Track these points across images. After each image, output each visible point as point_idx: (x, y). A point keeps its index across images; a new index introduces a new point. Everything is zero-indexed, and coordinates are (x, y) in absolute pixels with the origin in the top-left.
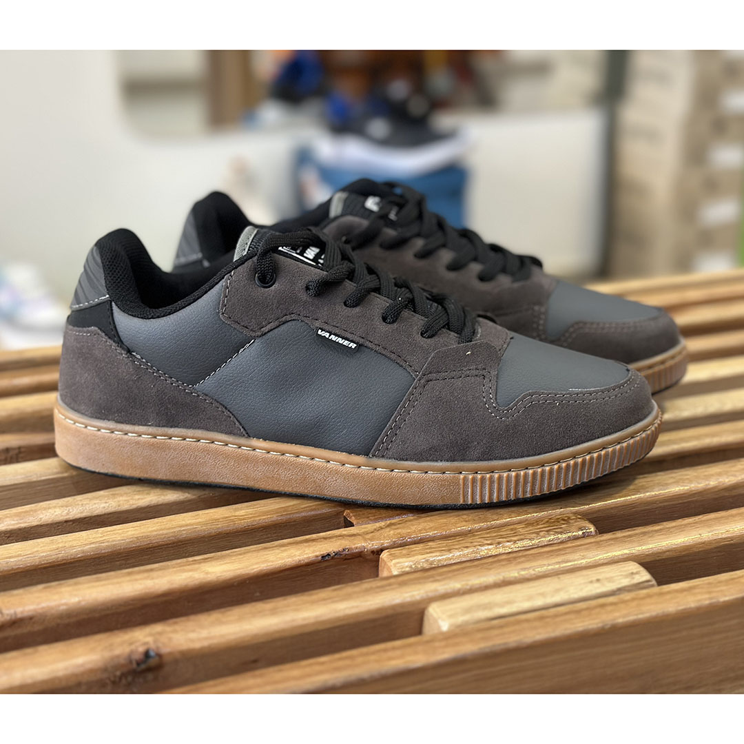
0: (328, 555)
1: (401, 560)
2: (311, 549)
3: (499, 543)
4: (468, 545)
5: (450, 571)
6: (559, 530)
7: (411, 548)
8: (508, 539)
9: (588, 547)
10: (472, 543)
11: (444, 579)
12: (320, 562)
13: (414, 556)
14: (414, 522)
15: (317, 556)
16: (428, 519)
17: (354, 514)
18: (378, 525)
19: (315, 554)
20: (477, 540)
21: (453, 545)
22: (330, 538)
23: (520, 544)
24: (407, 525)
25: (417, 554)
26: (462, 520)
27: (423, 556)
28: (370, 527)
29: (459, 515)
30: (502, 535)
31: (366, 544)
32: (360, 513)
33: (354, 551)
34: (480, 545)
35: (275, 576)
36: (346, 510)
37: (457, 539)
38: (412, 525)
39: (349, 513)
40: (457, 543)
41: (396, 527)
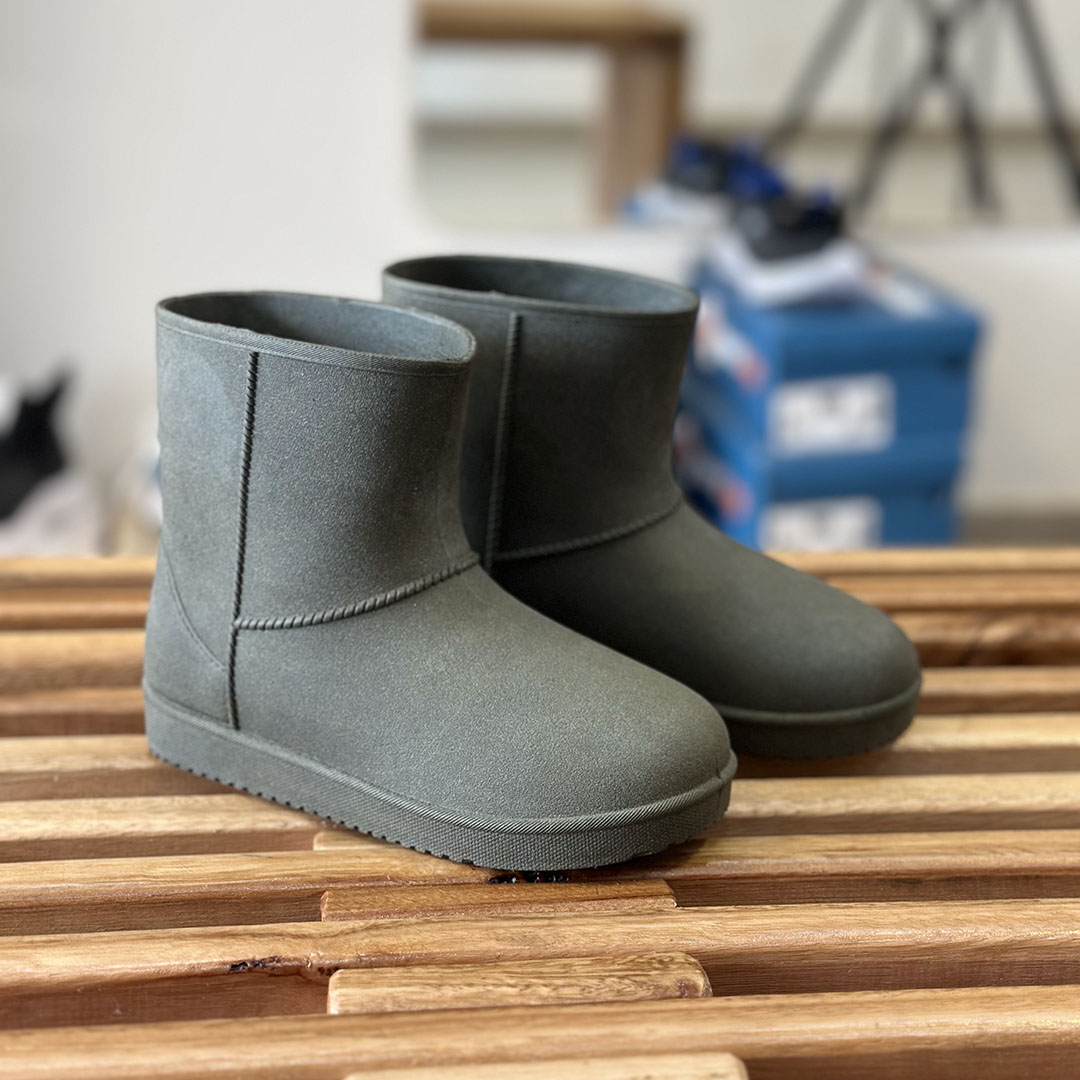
0: (244, 963)
1: (351, 991)
2: (222, 949)
3: (528, 986)
4: (475, 981)
6: (643, 979)
7: (381, 973)
8: (548, 981)
9: (666, 1017)
10: (484, 978)
11: (394, 1036)
12: (224, 974)
13: (376, 987)
14: (412, 929)
15: (224, 964)
16: (439, 925)
17: (331, 900)
18: (352, 924)
19: (221, 960)
20: (497, 974)
21: (454, 978)
22: (262, 935)
23: (567, 991)
24: (398, 931)
25: (382, 985)
26: (493, 937)
27: (391, 990)
28: (337, 926)
29: (492, 928)
30: (541, 973)
31: (313, 955)
32: (342, 900)
33: (289, 964)
34: (494, 985)
35: (147, 986)
36: (327, 890)
37: (465, 969)
38: (407, 933)
39: (326, 897)
40: (460, 975)
41: (379, 932)
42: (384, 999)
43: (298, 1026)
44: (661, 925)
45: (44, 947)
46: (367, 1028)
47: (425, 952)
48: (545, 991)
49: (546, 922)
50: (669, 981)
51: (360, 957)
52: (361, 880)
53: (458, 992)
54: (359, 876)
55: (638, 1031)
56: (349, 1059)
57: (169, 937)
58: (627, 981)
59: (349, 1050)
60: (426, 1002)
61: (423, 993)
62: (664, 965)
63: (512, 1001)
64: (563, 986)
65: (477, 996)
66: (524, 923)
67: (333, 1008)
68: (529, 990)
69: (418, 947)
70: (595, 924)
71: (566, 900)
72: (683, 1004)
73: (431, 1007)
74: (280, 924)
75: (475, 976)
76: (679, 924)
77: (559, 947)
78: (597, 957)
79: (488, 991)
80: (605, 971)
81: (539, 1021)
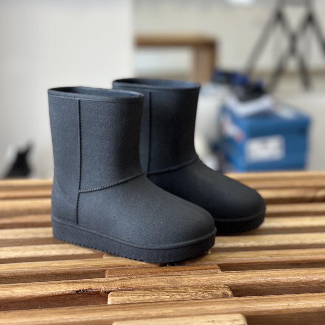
0: (80, 291)
1: (115, 298)
2: (73, 287)
3: (173, 295)
4: (155, 294)
5: (136, 306)
6: (210, 292)
7: (125, 292)
8: (179, 294)
9: (218, 303)
10: (158, 293)
11: (129, 310)
12: (74, 294)
13: (123, 296)
14: (134, 280)
15: (74, 291)
16: (144, 278)
17: (109, 272)
18: (115, 278)
19: (73, 290)
20: (163, 292)
21: (148, 293)
22: (86, 282)
23: (185, 297)
24: (130, 280)
25: (125, 296)
26: (161, 281)
27: (128, 297)
28: (111, 279)
29: (161, 279)
30: (177, 291)
31: (102, 288)
32: (112, 272)
33: (95, 291)
34: (162, 295)
35: (49, 298)
36: (108, 269)
37: (152, 291)
38: (133, 281)
39: (107, 272)
40: (150, 292)
41: (124, 281)
42: (126, 300)
43: (98, 308)
44: (216, 277)
45: (15, 287)
46: (120, 308)
47: (139, 286)
48: (178, 297)
49: (178, 277)
50: (219, 293)
51: (118, 288)
52: (118, 266)
53: (150, 298)
54: (118, 265)
55: (209, 308)
56: (115, 318)
57: (56, 283)
58: (205, 293)
59: (114, 315)
60: (139, 300)
61: (138, 298)
62: (217, 288)
63: (168, 300)
64: (184, 295)
65: (156, 298)
66: (171, 277)
67: (109, 303)
68: (173, 296)
69: (137, 285)
70: (195, 277)
71: (184, 270)
72: (224, 299)
73: (141, 302)
74: (92, 279)
75: (156, 293)
76: (223, 277)
77: (183, 284)
78: (196, 287)
79: (160, 297)
80: (198, 290)
81: (177, 305)
